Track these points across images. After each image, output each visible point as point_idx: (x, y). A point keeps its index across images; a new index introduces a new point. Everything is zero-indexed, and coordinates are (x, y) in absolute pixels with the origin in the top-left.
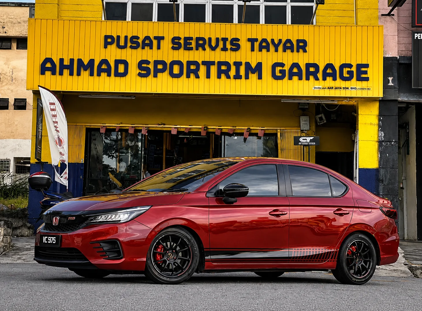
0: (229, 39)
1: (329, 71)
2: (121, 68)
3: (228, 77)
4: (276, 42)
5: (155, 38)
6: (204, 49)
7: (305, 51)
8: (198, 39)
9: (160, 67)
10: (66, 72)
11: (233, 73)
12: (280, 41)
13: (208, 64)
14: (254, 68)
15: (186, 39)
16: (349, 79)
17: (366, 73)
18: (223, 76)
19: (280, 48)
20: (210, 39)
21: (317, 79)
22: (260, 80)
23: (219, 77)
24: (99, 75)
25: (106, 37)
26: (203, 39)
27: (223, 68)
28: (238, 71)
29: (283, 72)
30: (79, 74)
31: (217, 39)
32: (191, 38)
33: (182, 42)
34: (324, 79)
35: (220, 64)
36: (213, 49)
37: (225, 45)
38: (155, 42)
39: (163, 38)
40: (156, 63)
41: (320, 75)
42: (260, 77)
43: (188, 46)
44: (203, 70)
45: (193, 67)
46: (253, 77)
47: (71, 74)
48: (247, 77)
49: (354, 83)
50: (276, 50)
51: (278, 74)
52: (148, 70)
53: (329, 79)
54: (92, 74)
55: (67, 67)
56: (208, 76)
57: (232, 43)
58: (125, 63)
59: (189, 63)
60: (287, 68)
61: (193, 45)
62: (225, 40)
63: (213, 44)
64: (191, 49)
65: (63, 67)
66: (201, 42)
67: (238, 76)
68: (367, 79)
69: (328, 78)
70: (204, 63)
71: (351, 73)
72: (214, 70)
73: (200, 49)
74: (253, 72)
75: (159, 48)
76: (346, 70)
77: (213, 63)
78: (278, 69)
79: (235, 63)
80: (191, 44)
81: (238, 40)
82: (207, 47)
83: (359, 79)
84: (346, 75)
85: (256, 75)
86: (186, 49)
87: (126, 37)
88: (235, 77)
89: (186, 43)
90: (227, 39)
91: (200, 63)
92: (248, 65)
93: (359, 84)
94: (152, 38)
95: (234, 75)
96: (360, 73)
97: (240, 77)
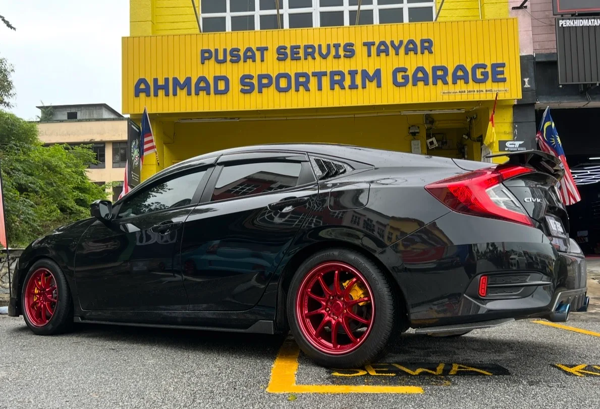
0: (342, 45)
1: (460, 73)
2: (221, 86)
3: (343, 88)
4: (397, 44)
5: (258, 49)
6: (314, 58)
7: (431, 52)
8: (307, 47)
9: (265, 81)
10: (161, 93)
11: (347, 82)
12: (401, 42)
13: (319, 75)
14: (371, 76)
15: (293, 48)
16: (483, 81)
17: (502, 73)
18: (337, 87)
19: (402, 51)
20: (320, 46)
21: (446, 83)
22: (379, 89)
23: (332, 88)
24: (197, 94)
25: (203, 52)
26: (312, 47)
27: (337, 78)
28: (353, 80)
29: (406, 78)
30: (175, 94)
31: (329, 46)
32: (299, 47)
33: (288, 51)
34: (454, 83)
35: (333, 73)
36: (324, 57)
37: (337, 51)
38: (258, 55)
39: (266, 49)
40: (261, 77)
41: (449, 79)
42: (379, 85)
43: (295, 56)
44: (313, 82)
45: (302, 79)
46: (371, 86)
47: (167, 95)
48: (364, 87)
49: (489, 84)
50: (397, 54)
51: (400, 80)
52: (252, 86)
53: (460, 83)
54: (189, 94)
55: (161, 87)
56: (320, 88)
57: (345, 49)
58: (225, 79)
59: (298, 75)
60: (410, 73)
61: (302, 54)
62: (337, 46)
63: (324, 52)
64: (299, 59)
65: (157, 88)
66: (310, 50)
67: (353, 86)
68: (504, 80)
69: (459, 81)
70: (314, 74)
71: (485, 74)
72: (326, 81)
73: (309, 58)
74: (371, 81)
75: (262, 60)
76: (479, 72)
77: (325, 74)
78: (399, 76)
79: (351, 73)
80: (298, 53)
81: (352, 45)
82: (317, 55)
83: (495, 80)
84: (479, 76)
85: (375, 83)
86: (293, 59)
87: (225, 50)
88: (351, 87)
89: (293, 53)
90: (339, 45)
91: (310, 75)
92: (365, 73)
93: (496, 87)
94: (254, 49)
95: (349, 85)
96: (495, 73)
97: (357, 87)
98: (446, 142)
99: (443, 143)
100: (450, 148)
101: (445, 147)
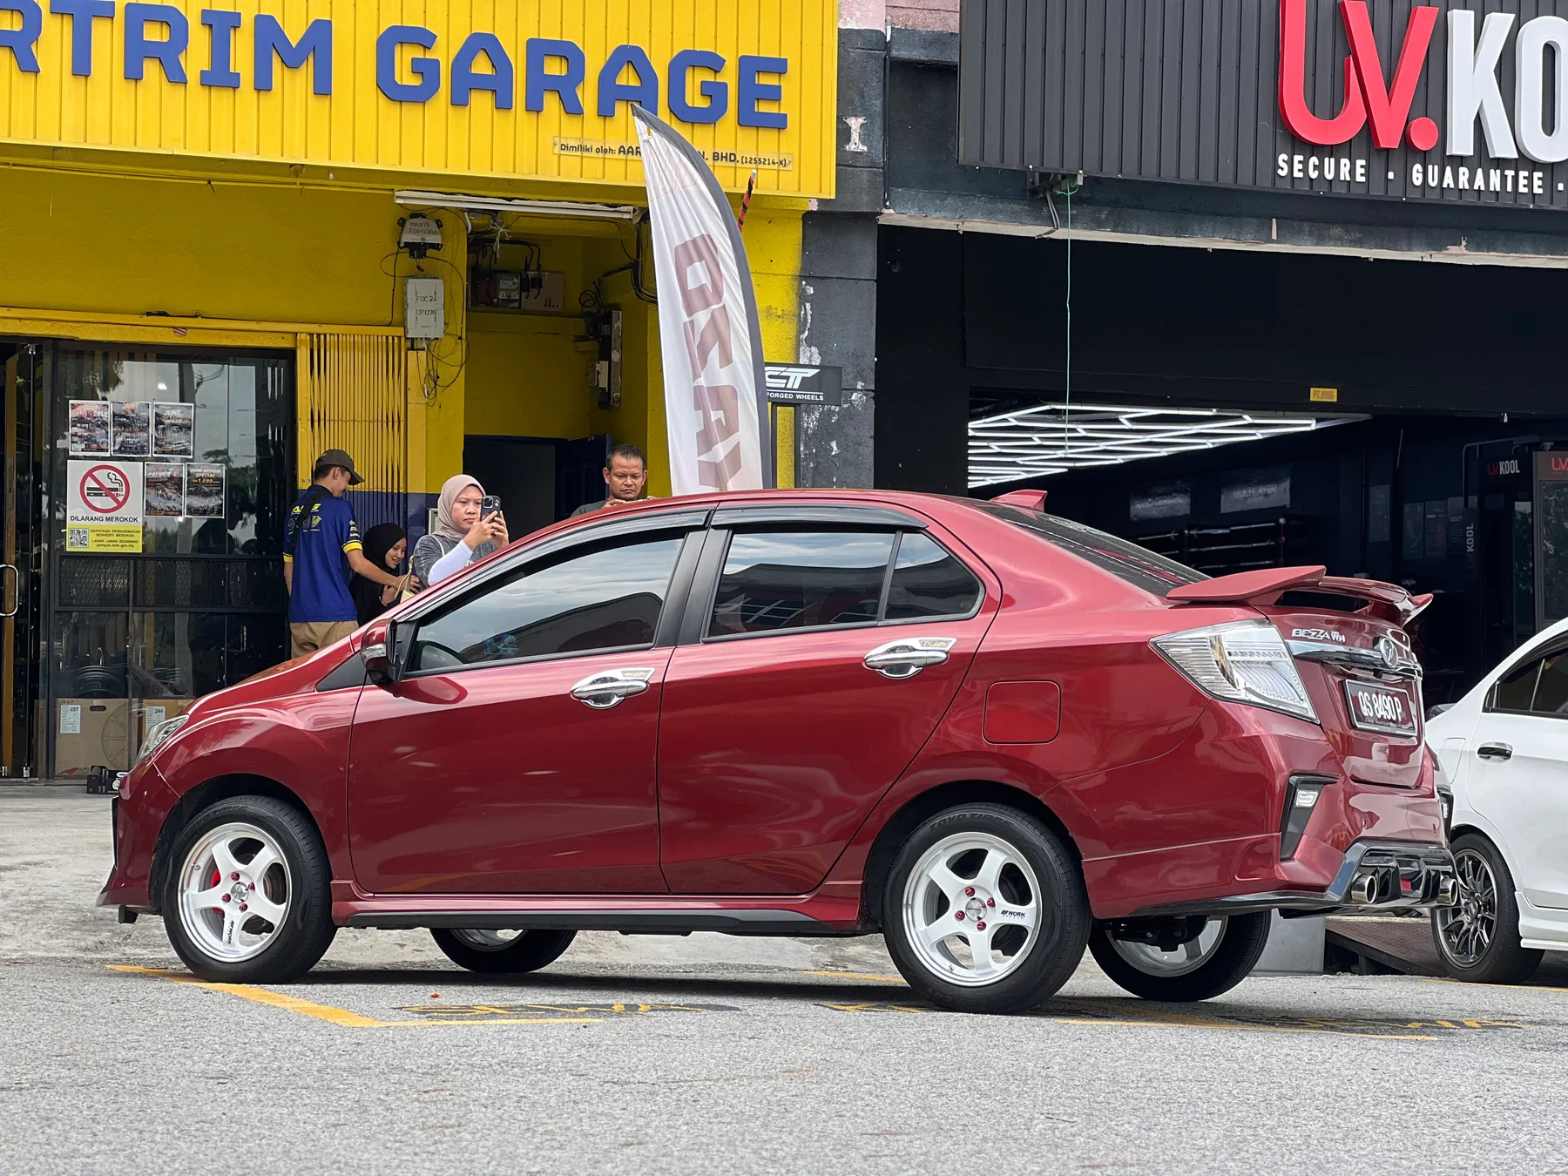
1: (627, 78)
3: (176, 76)
11: (197, 57)
13: (80, 12)
14: (294, 43)
16: (707, 118)
17: (774, 94)
18: (151, 69)
21: (572, 108)
22: (325, 101)
23: (133, 73)
27: (154, 33)
28: (220, 51)
29: (427, 70)
34: (605, 112)
35: (139, 14)
41: (588, 95)
42: (323, 87)
44: (55, 38)
45: (8, 22)
46: (294, 84)
48: (263, 84)
49: (726, 133)
51: (405, 76)
53: (626, 115)
56: (82, 66)
60: (444, 53)
67: (220, 77)
68: (778, 123)
69: (621, 109)
70: (61, 6)
71: (714, 92)
72: (107, 41)
74: (292, 61)
76: (694, 80)
77: (104, 10)
78: (404, 57)
79: (212, 20)
83: (749, 120)
84: (694, 98)
85: (305, 74)
88: (208, 81)
91: (45, 6)
92: (267, 31)
93: (748, 143)
95: (202, 71)
96: (751, 93)
97: (233, 83)
98: (537, 283)
99: (526, 285)
100: (555, 309)
101: (532, 301)
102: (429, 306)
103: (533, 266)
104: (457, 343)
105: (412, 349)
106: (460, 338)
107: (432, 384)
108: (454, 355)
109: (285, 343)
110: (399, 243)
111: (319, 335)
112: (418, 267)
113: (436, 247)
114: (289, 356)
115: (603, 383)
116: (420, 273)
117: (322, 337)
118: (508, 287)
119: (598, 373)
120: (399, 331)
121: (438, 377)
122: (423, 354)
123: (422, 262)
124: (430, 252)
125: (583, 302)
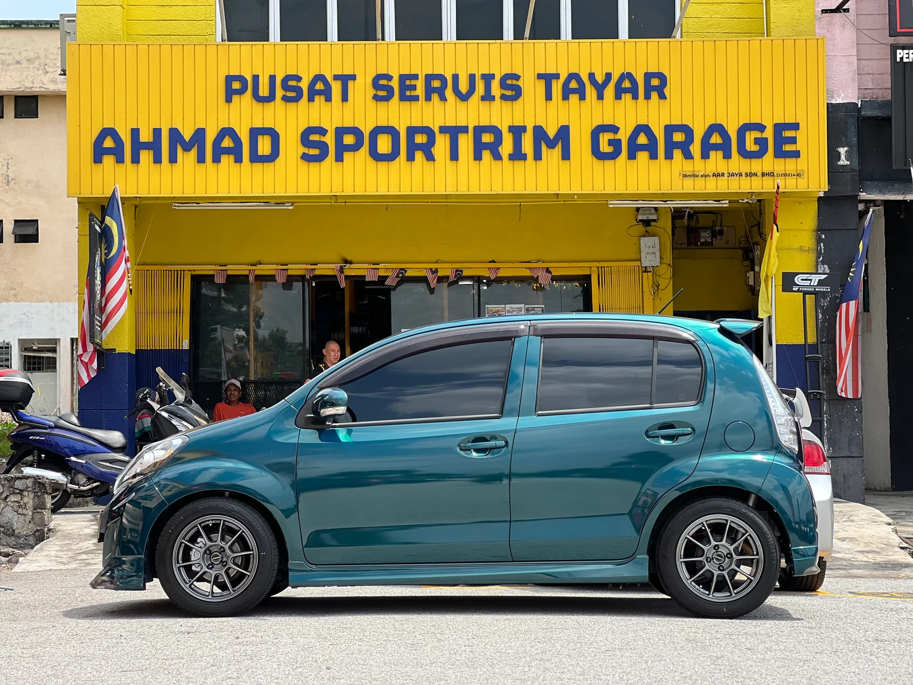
0: (498, 77)
1: (716, 139)
2: (264, 146)
3: (497, 157)
4: (600, 79)
5: (336, 77)
6: (443, 98)
7: (662, 96)
8: (429, 78)
9: (349, 140)
10: (146, 156)
11: (507, 147)
12: (608, 76)
13: (454, 132)
14: (552, 137)
15: (403, 78)
16: (758, 155)
17: (793, 140)
18: (486, 154)
19: (609, 91)
20: (456, 77)
21: (688, 156)
22: (567, 162)
23: (478, 157)
24: (216, 160)
25: (229, 79)
26: (442, 78)
27: (487, 138)
28: (517, 144)
29: (615, 144)
30: (173, 159)
31: (472, 78)
32: (416, 77)
33: (395, 84)
34: (705, 156)
35: (479, 130)
36: (464, 97)
37: (488, 88)
38: (336, 87)
39: (353, 77)
40: (340, 132)
41: (696, 148)
42: (566, 156)
43: (408, 93)
44: (442, 145)
45: (420, 139)
46: (552, 155)
47: (157, 160)
48: (538, 156)
49: (768, 162)
50: (600, 97)
51: (605, 148)
52: (323, 148)
53: (716, 157)
54: (201, 159)
55: (147, 146)
56: (454, 156)
57: (503, 85)
58: (272, 133)
59: (412, 131)
60: (623, 136)
61: (420, 91)
62: (488, 78)
63: (464, 87)
64: (416, 98)
65: (138, 146)
66: (436, 84)
67: (518, 155)
68: (796, 154)
69: (712, 154)
70: (443, 130)
71: (762, 143)
72: (466, 143)
73: (435, 97)
74: (551, 145)
75: (345, 98)
76: (750, 137)
77: (465, 129)
78: (604, 138)
79: (512, 129)
80: (414, 88)
81: (516, 77)
82: (449, 93)
83: (780, 154)
84: (750, 146)
85: (557, 151)
86: (403, 98)
87: (272, 78)
88: (512, 157)
89: (403, 87)
90: (492, 76)
91: (436, 131)
92: (539, 133)
93: (780, 165)
94: (329, 78)
95: (510, 154)
96: (780, 140)
97: (524, 157)
98: (721, 232)
99: (714, 235)
100: (731, 245)
101: (717, 242)
102: (651, 250)
103: (718, 223)
104: (668, 268)
105: (645, 272)
106: (669, 265)
107: (656, 288)
108: (666, 273)
109: (587, 272)
110: (636, 220)
111: (602, 267)
112: (646, 231)
113: (654, 221)
114: (588, 278)
115: (751, 283)
116: (647, 234)
117: (603, 268)
118: (705, 236)
119: (749, 277)
120: (638, 263)
121: (659, 285)
122: (650, 274)
123: (648, 228)
124: (653, 223)
125: (740, 241)
